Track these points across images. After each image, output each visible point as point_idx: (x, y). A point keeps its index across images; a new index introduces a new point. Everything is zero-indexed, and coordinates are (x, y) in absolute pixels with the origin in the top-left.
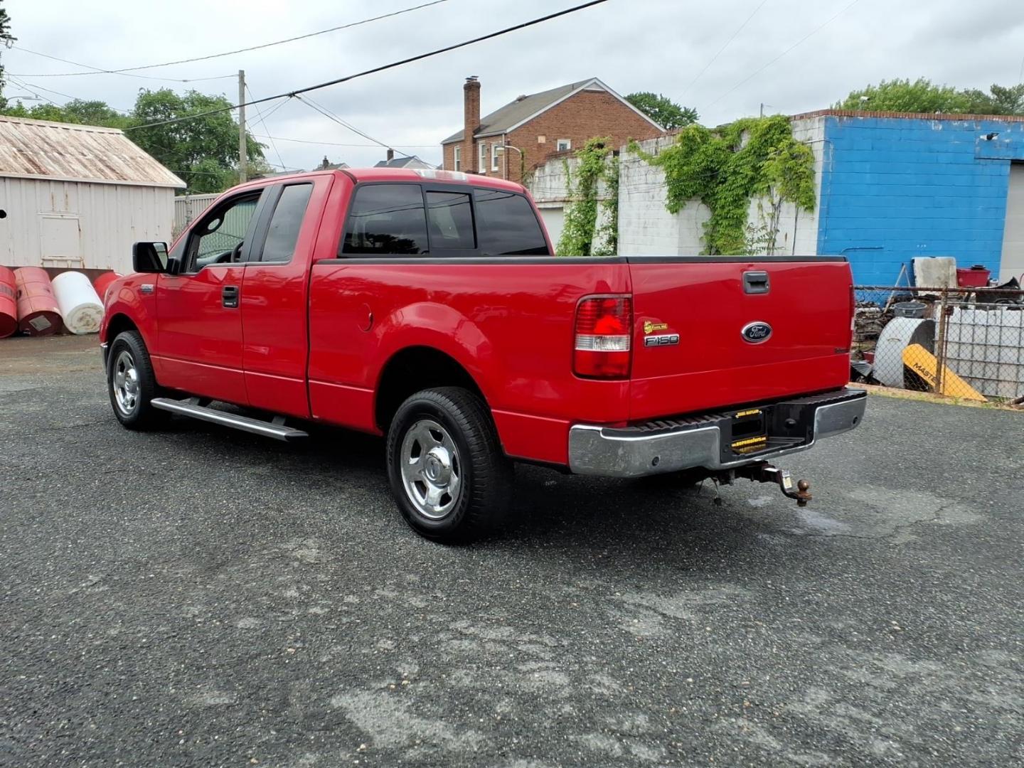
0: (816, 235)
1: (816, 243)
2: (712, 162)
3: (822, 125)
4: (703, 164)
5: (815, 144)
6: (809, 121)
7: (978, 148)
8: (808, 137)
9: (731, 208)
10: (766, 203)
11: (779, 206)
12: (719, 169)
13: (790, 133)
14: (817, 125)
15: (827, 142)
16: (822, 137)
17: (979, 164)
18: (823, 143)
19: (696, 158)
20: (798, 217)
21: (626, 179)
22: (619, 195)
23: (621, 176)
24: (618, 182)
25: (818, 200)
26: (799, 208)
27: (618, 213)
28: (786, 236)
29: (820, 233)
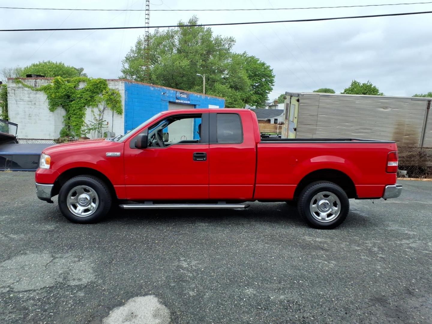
0: (124, 123)
1: (124, 126)
2: (68, 92)
3: (123, 85)
4: (64, 93)
5: (120, 91)
6: (116, 82)
7: (161, 97)
8: (116, 88)
9: (78, 111)
10: (96, 110)
11: (103, 111)
12: (71, 95)
13: (107, 86)
14: (121, 84)
15: (126, 91)
16: (124, 89)
17: (162, 102)
18: (124, 91)
19: (61, 90)
20: (114, 116)
21: (13, 94)
22: (8, 101)
23: (9, 93)
24: (7, 96)
25: (124, 111)
26: (114, 113)
27: (8, 109)
28: (108, 123)
29: (125, 122)
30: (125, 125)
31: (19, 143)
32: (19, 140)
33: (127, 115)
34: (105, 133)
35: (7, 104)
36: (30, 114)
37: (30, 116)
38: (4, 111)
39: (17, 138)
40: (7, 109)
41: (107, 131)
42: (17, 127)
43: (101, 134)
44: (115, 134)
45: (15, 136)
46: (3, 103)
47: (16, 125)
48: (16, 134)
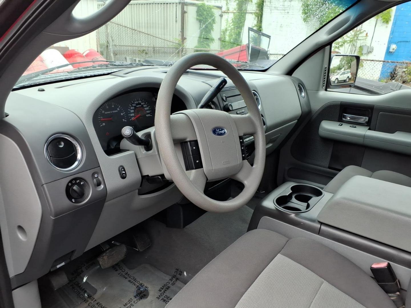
20: (377, 25)
21: (269, 3)
22: (264, 11)
23: (265, 2)
24: (263, 5)
25: (392, 19)
26: (378, 21)
27: (263, 19)
28: (367, 34)
29: (391, 34)
30: (390, 37)
31: (270, 59)
32: (271, 55)
33: (395, 24)
34: (360, 47)
35: (262, 14)
36: (281, 25)
37: (282, 26)
38: (259, 22)
39: (268, 53)
40: (261, 19)
41: (364, 44)
42: (270, 39)
43: (356, 48)
44: (373, 49)
45: (267, 50)
46: (259, 13)
47: (269, 37)
48: (268, 48)
